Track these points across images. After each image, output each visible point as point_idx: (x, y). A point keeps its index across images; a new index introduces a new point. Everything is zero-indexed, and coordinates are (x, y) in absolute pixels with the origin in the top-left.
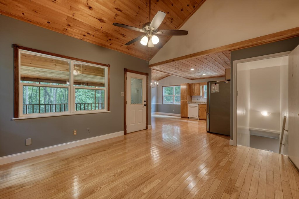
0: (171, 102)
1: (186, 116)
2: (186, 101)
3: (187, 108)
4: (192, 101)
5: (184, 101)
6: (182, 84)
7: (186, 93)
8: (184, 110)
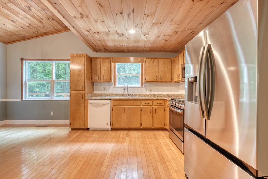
0: (46, 96)
1: (82, 126)
2: (84, 92)
3: (85, 108)
4: (93, 93)
5: (78, 93)
6: (74, 56)
7: (84, 74)
8: (79, 112)
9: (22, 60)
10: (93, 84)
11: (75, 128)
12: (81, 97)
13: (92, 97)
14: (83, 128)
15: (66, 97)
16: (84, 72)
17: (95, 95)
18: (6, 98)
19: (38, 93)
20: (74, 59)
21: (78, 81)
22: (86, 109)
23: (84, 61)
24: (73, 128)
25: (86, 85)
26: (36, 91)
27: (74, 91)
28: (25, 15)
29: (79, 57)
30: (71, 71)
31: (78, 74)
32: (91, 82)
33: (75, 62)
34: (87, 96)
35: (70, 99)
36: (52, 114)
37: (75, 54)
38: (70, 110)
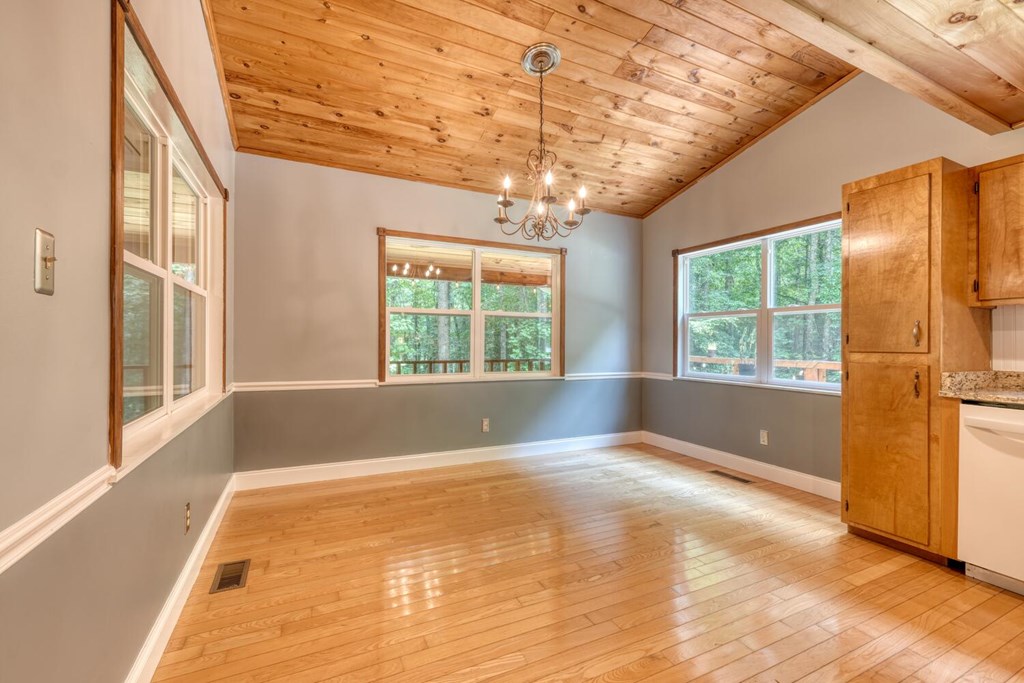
0: (743, 369)
1: (913, 536)
2: (924, 359)
3: (934, 446)
4: (988, 369)
5: (888, 367)
6: (865, 188)
7: (924, 270)
8: (894, 461)
9: (676, 253)
10: (984, 316)
11: (870, 530)
12: (909, 387)
13: (977, 388)
14: (922, 547)
15: (814, 380)
16: (926, 255)
17: (998, 380)
18: (642, 370)
19: (715, 358)
20: (865, 204)
21: (890, 304)
22: (937, 451)
23: (927, 200)
24: (857, 526)
25: (939, 322)
26: (710, 352)
27: (864, 355)
28: (684, 108)
29: (893, 188)
30: (846, 262)
31: (890, 271)
32: (973, 309)
33: (868, 217)
34: (948, 382)
35: (843, 390)
36: (764, 439)
37: (867, 181)
38: (845, 441)
